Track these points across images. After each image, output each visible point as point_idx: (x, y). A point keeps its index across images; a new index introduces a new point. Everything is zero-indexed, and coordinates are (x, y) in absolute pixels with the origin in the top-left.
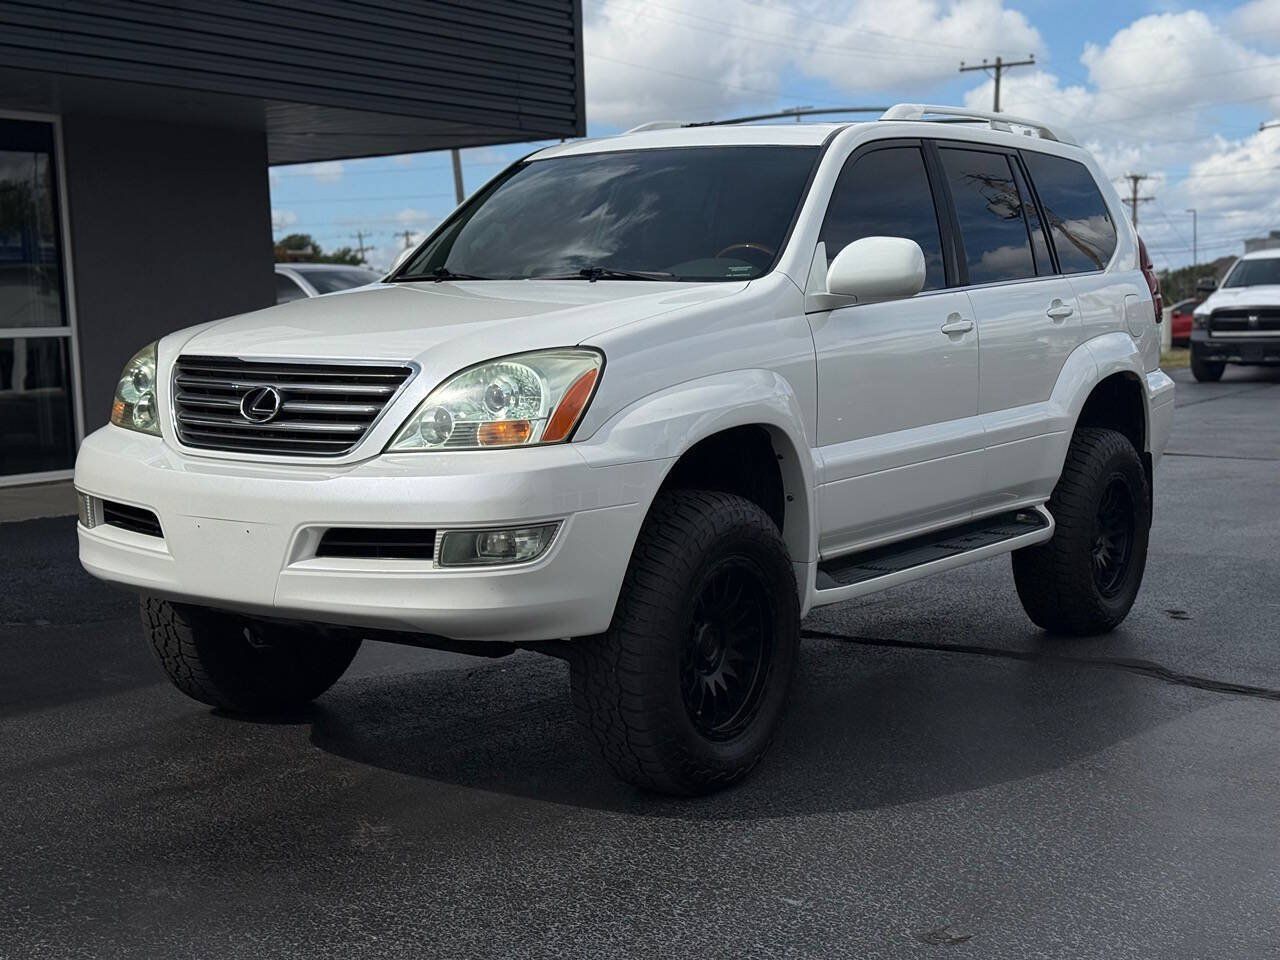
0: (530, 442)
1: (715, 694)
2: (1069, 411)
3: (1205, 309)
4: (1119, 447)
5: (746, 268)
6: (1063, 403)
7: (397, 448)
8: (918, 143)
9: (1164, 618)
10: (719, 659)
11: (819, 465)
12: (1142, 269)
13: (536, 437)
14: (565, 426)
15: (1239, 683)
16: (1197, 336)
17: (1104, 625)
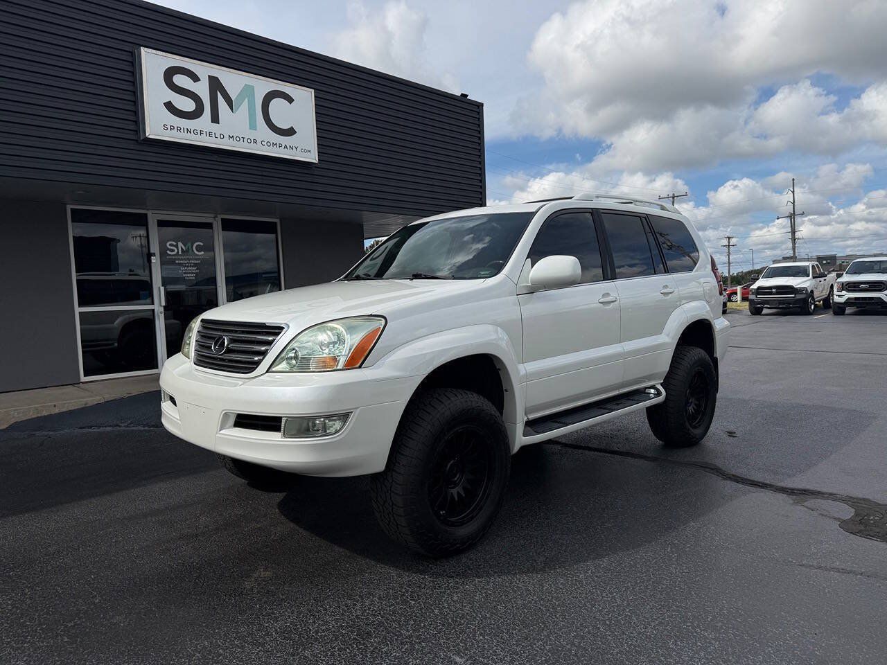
0: (338, 368)
1: (456, 499)
2: (673, 339)
3: (755, 286)
4: (700, 356)
5: (487, 272)
6: (669, 335)
7: (274, 369)
8: (591, 211)
9: (725, 436)
10: (460, 481)
11: (522, 372)
12: (712, 270)
13: (340, 366)
14: (358, 359)
15: (759, 481)
16: (752, 297)
17: (693, 442)
